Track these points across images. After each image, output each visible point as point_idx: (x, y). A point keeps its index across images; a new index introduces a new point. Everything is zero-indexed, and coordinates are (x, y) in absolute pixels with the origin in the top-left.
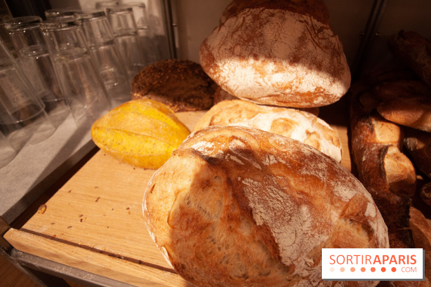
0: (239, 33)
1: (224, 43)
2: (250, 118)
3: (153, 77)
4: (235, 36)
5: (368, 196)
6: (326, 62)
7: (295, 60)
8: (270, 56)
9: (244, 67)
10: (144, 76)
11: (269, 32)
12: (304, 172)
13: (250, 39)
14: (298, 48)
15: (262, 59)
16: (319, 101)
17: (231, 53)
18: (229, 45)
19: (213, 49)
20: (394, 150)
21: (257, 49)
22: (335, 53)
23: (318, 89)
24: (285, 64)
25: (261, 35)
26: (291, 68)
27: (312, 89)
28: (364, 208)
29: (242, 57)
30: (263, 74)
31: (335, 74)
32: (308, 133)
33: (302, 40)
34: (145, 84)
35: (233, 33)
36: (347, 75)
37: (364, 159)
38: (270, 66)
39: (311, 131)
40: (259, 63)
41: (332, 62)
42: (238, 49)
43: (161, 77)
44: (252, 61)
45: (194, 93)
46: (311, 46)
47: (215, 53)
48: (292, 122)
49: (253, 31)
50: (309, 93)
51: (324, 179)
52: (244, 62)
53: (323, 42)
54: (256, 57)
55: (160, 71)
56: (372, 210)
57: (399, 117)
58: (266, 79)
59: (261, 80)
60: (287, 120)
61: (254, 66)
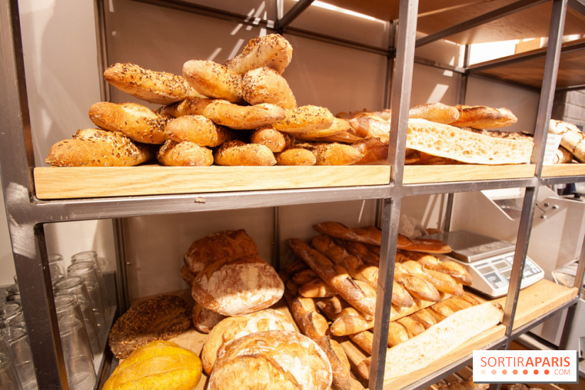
0: (227, 281)
1: (219, 288)
2: (245, 327)
3: (142, 320)
4: (225, 283)
5: (314, 342)
6: (273, 283)
7: (259, 287)
8: (248, 289)
9: (235, 299)
10: (131, 322)
11: (243, 277)
12: (290, 343)
13: (235, 283)
14: (259, 281)
15: (244, 292)
16: (275, 302)
17: (226, 293)
18: (223, 289)
19: (210, 292)
20: (315, 314)
21: (240, 287)
22: (274, 277)
23: (273, 297)
24: (256, 290)
25: (240, 280)
26: (259, 292)
27: (270, 298)
28: (314, 348)
29: (232, 293)
30: (246, 299)
31: (277, 286)
32: (277, 323)
33: (259, 276)
34: (133, 330)
35: (223, 281)
36: (282, 285)
37: (304, 325)
38: (249, 294)
39: (277, 321)
40: (243, 294)
41: (275, 282)
42: (229, 290)
43: (149, 318)
44: (239, 294)
45: (175, 321)
46: (264, 278)
47: (213, 294)
48: (266, 320)
49: (235, 278)
50: (269, 301)
51: (297, 342)
52: (235, 296)
53: (268, 274)
54: (240, 291)
55: (148, 313)
56: (317, 348)
57: (310, 294)
58: (248, 301)
59: (246, 303)
60: (263, 320)
61: (241, 297)
